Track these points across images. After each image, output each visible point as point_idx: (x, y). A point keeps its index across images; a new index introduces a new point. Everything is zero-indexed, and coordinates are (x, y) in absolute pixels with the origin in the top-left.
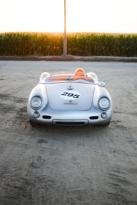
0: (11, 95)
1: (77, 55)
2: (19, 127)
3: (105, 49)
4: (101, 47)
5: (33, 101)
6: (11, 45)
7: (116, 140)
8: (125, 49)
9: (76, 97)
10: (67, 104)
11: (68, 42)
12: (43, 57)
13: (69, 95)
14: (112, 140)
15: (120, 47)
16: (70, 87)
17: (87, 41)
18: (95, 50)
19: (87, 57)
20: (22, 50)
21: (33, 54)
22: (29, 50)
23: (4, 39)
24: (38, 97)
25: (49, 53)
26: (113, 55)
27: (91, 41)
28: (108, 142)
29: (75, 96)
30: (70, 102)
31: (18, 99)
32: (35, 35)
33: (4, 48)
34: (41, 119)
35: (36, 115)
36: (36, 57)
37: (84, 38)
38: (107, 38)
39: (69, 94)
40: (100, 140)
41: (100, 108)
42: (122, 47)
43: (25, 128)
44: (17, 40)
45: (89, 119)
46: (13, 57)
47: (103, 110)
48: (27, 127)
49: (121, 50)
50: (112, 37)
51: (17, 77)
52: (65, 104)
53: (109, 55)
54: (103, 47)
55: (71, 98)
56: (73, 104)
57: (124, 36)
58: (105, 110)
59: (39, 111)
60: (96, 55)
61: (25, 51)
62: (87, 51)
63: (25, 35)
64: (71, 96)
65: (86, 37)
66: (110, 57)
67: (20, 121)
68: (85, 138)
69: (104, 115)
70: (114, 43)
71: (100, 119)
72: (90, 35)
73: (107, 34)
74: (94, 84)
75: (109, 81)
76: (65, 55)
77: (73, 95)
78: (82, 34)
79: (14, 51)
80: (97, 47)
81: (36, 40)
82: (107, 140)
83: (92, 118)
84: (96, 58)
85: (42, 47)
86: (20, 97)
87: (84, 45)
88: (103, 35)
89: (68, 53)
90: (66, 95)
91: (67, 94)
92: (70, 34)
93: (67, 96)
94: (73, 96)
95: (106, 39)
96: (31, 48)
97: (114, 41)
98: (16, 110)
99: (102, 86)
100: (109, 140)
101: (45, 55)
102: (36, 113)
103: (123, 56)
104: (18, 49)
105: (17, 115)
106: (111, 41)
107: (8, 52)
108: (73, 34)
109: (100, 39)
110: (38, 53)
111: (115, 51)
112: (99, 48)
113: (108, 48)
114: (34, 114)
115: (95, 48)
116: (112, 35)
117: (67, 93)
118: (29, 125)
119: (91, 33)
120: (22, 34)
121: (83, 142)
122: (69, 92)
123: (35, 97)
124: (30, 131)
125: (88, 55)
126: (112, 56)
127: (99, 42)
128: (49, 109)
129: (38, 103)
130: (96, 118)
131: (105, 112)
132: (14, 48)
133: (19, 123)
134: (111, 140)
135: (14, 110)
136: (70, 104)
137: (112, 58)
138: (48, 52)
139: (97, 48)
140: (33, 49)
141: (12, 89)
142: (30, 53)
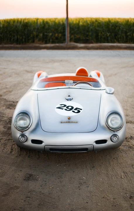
0: (2, 97)
1: (80, 43)
2: (3, 149)
3: (110, 35)
4: (106, 34)
5: (18, 119)
6: (11, 33)
7: (131, 173)
8: (131, 35)
9: (76, 111)
10: (64, 122)
11: (70, 28)
12: (44, 45)
13: (68, 109)
14: (127, 173)
15: (126, 33)
16: (69, 96)
17: (91, 28)
18: (100, 37)
19: (91, 45)
20: (22, 38)
21: (33, 42)
22: (29, 38)
23: (3, 27)
24: (25, 114)
25: (51, 40)
26: (119, 42)
27: (95, 27)
28: (121, 178)
29: (75, 109)
30: (69, 119)
31: (9, 103)
32: (36, 21)
33: (3, 36)
34: (29, 143)
35: (22, 139)
36: (37, 45)
37: (88, 24)
38: (111, 23)
39: (67, 107)
40: (110, 173)
41: (109, 128)
42: (128, 33)
43: (11, 152)
44: (16, 27)
45: (95, 144)
46: (12, 45)
47: (114, 131)
48: (14, 150)
49: (127, 36)
50: (118, 22)
51: (14, 70)
52: (61, 123)
53: (114, 42)
54: (107, 33)
55: (70, 113)
56: (72, 122)
57: (130, 21)
58: (116, 131)
59: (27, 133)
60: (101, 43)
61: (25, 39)
62: (90, 38)
63: (25, 22)
64: (71, 109)
65: (90, 22)
66: (115, 44)
67: (6, 140)
68: (90, 171)
69: (115, 138)
70: (120, 29)
71: (109, 143)
72: (94, 20)
73: (112, 19)
74: (100, 90)
75: (116, 74)
76: (68, 43)
77: (72, 108)
78: (85, 20)
79: (13, 40)
80: (101, 33)
81: (36, 27)
82: (119, 173)
83: (98, 142)
84: (101, 46)
85: (44, 35)
86: (12, 100)
87: (88, 31)
88: (107, 20)
89: (71, 40)
90: (63, 109)
91: (65, 108)
92: (73, 20)
93: (65, 109)
94: (73, 110)
95: (111, 25)
96: (32, 36)
97: (119, 27)
98: (4, 121)
99: (110, 93)
100: (122, 174)
101: (46, 43)
102: (23, 135)
103: (130, 43)
104: (17, 37)
105: (4, 130)
106: (117, 26)
107: (7, 40)
108: (76, 19)
109: (105, 25)
110: (39, 41)
111: (120, 38)
112: (103, 35)
113: (113, 34)
114: (20, 137)
115: (100, 34)
116: (118, 20)
117: (65, 106)
118: (16, 147)
119: (95, 18)
120: (22, 21)
121: (86, 178)
122: (68, 103)
123: (20, 114)
124: (17, 157)
125: (92, 43)
126: (117, 43)
127: (104, 28)
128: (39, 130)
129: (25, 122)
130: (104, 141)
131: (116, 133)
132: (14, 36)
133: (4, 142)
134: (124, 172)
135: (2, 121)
136: (69, 122)
137: (117, 46)
138: (49, 40)
139: (102, 35)
140: (33, 37)
141: (4, 89)
142: (30, 41)
